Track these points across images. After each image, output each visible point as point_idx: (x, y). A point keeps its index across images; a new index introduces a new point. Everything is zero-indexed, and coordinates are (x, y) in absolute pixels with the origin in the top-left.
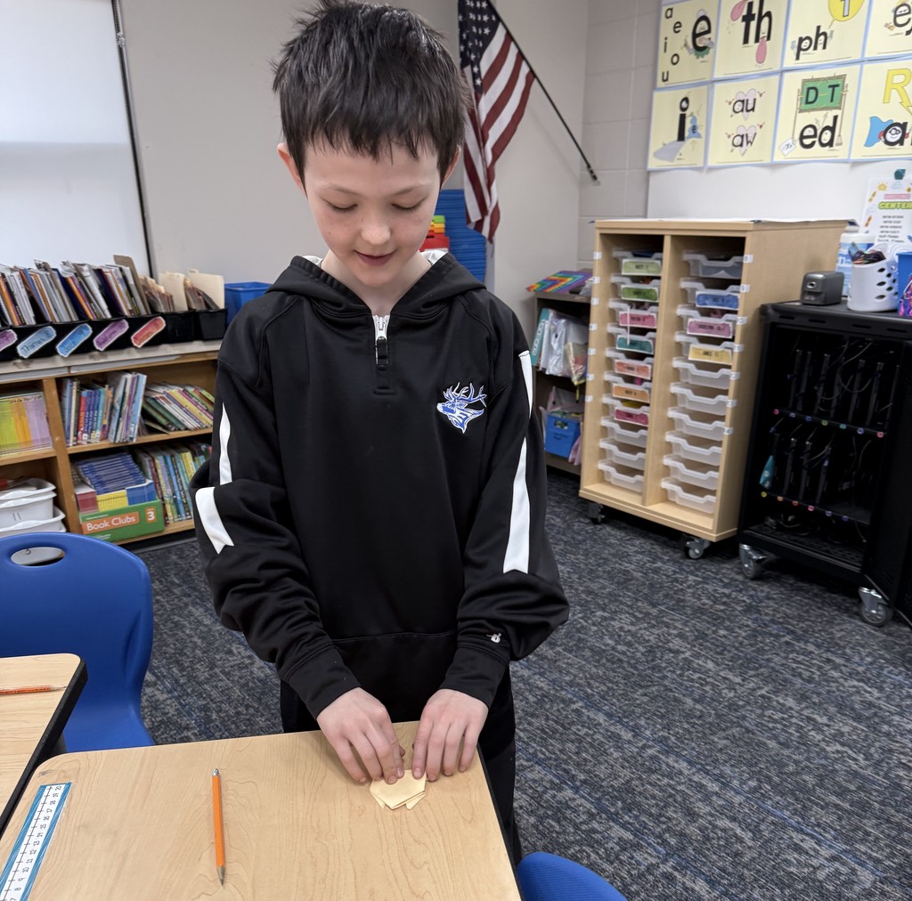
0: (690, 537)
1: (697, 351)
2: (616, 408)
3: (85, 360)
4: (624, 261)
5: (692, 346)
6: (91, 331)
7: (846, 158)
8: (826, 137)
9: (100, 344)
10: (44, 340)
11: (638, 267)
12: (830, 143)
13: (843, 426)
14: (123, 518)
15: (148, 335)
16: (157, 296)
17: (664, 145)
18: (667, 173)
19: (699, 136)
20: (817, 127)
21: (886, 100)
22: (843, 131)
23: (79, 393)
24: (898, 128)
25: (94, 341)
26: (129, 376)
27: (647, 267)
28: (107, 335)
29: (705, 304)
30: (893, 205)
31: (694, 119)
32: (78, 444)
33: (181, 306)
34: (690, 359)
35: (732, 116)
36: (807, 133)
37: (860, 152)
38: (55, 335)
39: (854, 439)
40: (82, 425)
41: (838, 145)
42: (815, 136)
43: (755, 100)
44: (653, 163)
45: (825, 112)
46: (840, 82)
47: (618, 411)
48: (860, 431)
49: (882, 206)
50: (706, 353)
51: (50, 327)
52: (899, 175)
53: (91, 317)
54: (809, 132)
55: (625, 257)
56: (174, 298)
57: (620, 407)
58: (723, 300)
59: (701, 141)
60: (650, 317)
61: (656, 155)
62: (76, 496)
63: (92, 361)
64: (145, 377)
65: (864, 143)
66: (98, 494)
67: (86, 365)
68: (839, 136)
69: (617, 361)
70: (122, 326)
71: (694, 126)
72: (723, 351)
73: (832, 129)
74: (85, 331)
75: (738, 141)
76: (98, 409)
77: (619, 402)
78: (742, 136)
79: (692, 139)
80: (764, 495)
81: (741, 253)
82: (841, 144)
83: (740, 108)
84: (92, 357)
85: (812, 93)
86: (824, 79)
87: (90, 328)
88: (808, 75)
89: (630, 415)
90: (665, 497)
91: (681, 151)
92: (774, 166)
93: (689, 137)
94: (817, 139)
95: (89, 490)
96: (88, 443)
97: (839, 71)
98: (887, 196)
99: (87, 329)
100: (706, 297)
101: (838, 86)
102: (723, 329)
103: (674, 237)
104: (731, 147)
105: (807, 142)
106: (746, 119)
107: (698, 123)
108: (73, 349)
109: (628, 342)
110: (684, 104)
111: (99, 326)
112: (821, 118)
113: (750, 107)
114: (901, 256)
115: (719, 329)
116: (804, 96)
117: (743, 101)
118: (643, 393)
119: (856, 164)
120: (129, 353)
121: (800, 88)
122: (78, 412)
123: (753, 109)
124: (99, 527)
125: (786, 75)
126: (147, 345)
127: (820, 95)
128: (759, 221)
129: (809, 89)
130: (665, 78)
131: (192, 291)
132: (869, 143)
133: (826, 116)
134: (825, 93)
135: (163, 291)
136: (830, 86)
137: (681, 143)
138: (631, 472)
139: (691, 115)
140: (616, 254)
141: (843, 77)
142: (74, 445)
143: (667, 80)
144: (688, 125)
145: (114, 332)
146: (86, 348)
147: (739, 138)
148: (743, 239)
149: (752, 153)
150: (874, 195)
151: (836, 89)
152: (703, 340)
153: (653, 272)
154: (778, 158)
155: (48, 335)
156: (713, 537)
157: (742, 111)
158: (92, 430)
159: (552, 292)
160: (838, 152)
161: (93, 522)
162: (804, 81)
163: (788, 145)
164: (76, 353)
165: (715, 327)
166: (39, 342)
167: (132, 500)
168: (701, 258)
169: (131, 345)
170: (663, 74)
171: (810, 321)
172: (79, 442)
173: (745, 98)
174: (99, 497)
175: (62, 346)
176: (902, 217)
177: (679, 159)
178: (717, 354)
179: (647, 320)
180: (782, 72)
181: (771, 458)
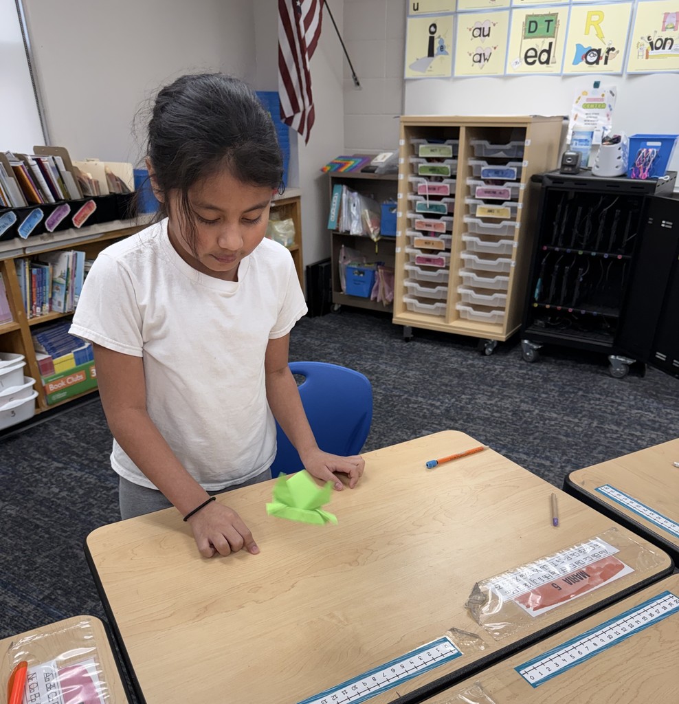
0: (485, 340)
1: (482, 210)
2: (417, 256)
3: (38, 241)
4: (421, 146)
5: (478, 206)
6: (43, 215)
7: (559, 72)
8: (544, 57)
9: (50, 227)
10: (7, 224)
11: (432, 151)
12: (547, 62)
13: (594, 254)
14: (74, 377)
15: (84, 217)
16: (87, 181)
17: (417, 59)
18: (421, 81)
19: (447, 53)
20: (537, 50)
21: (587, 32)
22: (557, 53)
23: (30, 271)
24: (595, 53)
25: (46, 223)
26: (71, 254)
27: (440, 150)
28: (55, 218)
29: (488, 176)
30: (592, 106)
31: (442, 41)
32: (33, 317)
33: (105, 191)
34: (477, 215)
35: (472, 39)
36: (529, 54)
37: (569, 69)
38: (15, 219)
39: (601, 261)
40: (34, 300)
41: (552, 63)
42: (536, 56)
43: (489, 28)
44: (409, 74)
45: (542, 39)
46: (553, 18)
47: (419, 257)
48: (606, 256)
49: (585, 106)
50: (490, 211)
51: (12, 212)
52: (597, 85)
53: (40, 202)
54: (531, 53)
55: (423, 144)
56: (100, 184)
57: (420, 254)
58: (503, 173)
59: (448, 58)
60: (444, 187)
61: (411, 67)
62: (37, 361)
63: (43, 242)
64: (84, 254)
65: (572, 61)
66: (54, 359)
67: (39, 245)
68: (554, 56)
69: (417, 220)
70: (65, 210)
71: (442, 46)
72: (504, 209)
73: (549, 52)
74: (38, 215)
75: (477, 58)
76: (45, 285)
77: (419, 251)
78: (480, 55)
79: (440, 56)
80: (536, 305)
81: (523, 139)
82: (555, 63)
83: (478, 34)
84: (42, 238)
85: (533, 25)
86: (542, 15)
87: (42, 212)
88: (530, 12)
89: (429, 260)
90: (458, 316)
91: (431, 64)
92: (507, 77)
93: (437, 55)
94: (537, 59)
95: (46, 356)
96: (41, 315)
97: (553, 10)
98: (588, 100)
99: (40, 213)
100: (489, 171)
101: (552, 21)
102: (504, 193)
103: (468, 128)
104: (473, 62)
105: (530, 60)
106: (483, 42)
107: (445, 44)
108: (31, 231)
109: (428, 206)
110: (433, 29)
111: (48, 209)
112: (540, 44)
113: (486, 33)
114: (631, 139)
115: (500, 193)
116: (528, 27)
117: (480, 29)
118: (439, 242)
119: (566, 77)
120: (69, 233)
121: (524, 20)
122: (31, 288)
123: (488, 35)
124: (58, 386)
125: (514, 11)
126: (84, 226)
127: (538, 27)
128: (536, 116)
129: (531, 22)
130: (416, 8)
131: (110, 177)
132: (575, 63)
133: (543, 42)
134: (542, 26)
135: (91, 178)
136: (546, 21)
137: (431, 58)
138: (430, 301)
139: (439, 37)
140: (414, 141)
141: (556, 15)
142: (31, 318)
143: (417, 9)
144: (437, 45)
145: (60, 215)
146: (40, 230)
147: (478, 56)
148: (525, 129)
149: (487, 67)
150: (579, 99)
151: (551, 23)
152: (488, 202)
153: (444, 154)
154: (509, 71)
155: (11, 220)
156: (503, 338)
157: (480, 36)
158: (43, 303)
159: (343, 172)
160: (553, 68)
161: (55, 383)
162: (528, 16)
163: (516, 62)
164: (32, 235)
165: (498, 192)
166: (4, 227)
167: (78, 362)
168: (485, 143)
169: (73, 227)
170: (414, 4)
171: (576, 184)
172: (34, 314)
173: (482, 27)
174: (56, 361)
175: (22, 229)
176: (598, 114)
177: (429, 71)
178: (498, 211)
179: (441, 190)
180: (511, 8)
181: (539, 280)
